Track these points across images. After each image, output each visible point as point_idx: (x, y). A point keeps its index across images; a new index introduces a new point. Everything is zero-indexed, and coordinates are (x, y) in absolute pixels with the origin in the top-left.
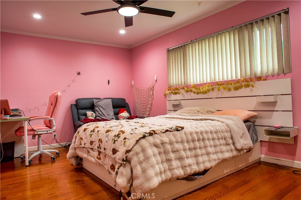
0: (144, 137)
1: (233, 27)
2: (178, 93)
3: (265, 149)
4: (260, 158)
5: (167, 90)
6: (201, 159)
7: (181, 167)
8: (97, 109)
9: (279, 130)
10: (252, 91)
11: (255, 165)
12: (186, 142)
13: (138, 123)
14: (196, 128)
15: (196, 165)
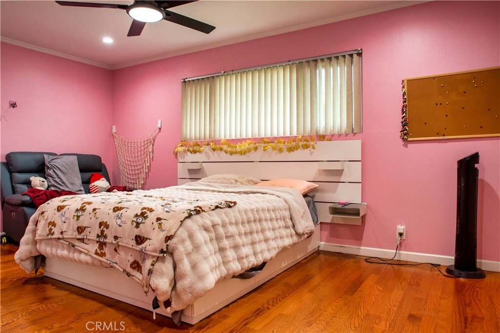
0: (190, 216)
1: (289, 61)
2: (200, 152)
3: (326, 234)
4: (319, 247)
5: (180, 145)
6: (258, 248)
7: (238, 259)
8: (51, 172)
9: (346, 207)
10: (311, 153)
11: (314, 255)
12: (241, 224)
13: (151, 196)
14: (250, 203)
15: (253, 256)
